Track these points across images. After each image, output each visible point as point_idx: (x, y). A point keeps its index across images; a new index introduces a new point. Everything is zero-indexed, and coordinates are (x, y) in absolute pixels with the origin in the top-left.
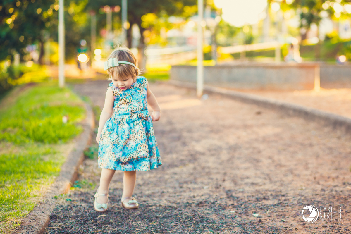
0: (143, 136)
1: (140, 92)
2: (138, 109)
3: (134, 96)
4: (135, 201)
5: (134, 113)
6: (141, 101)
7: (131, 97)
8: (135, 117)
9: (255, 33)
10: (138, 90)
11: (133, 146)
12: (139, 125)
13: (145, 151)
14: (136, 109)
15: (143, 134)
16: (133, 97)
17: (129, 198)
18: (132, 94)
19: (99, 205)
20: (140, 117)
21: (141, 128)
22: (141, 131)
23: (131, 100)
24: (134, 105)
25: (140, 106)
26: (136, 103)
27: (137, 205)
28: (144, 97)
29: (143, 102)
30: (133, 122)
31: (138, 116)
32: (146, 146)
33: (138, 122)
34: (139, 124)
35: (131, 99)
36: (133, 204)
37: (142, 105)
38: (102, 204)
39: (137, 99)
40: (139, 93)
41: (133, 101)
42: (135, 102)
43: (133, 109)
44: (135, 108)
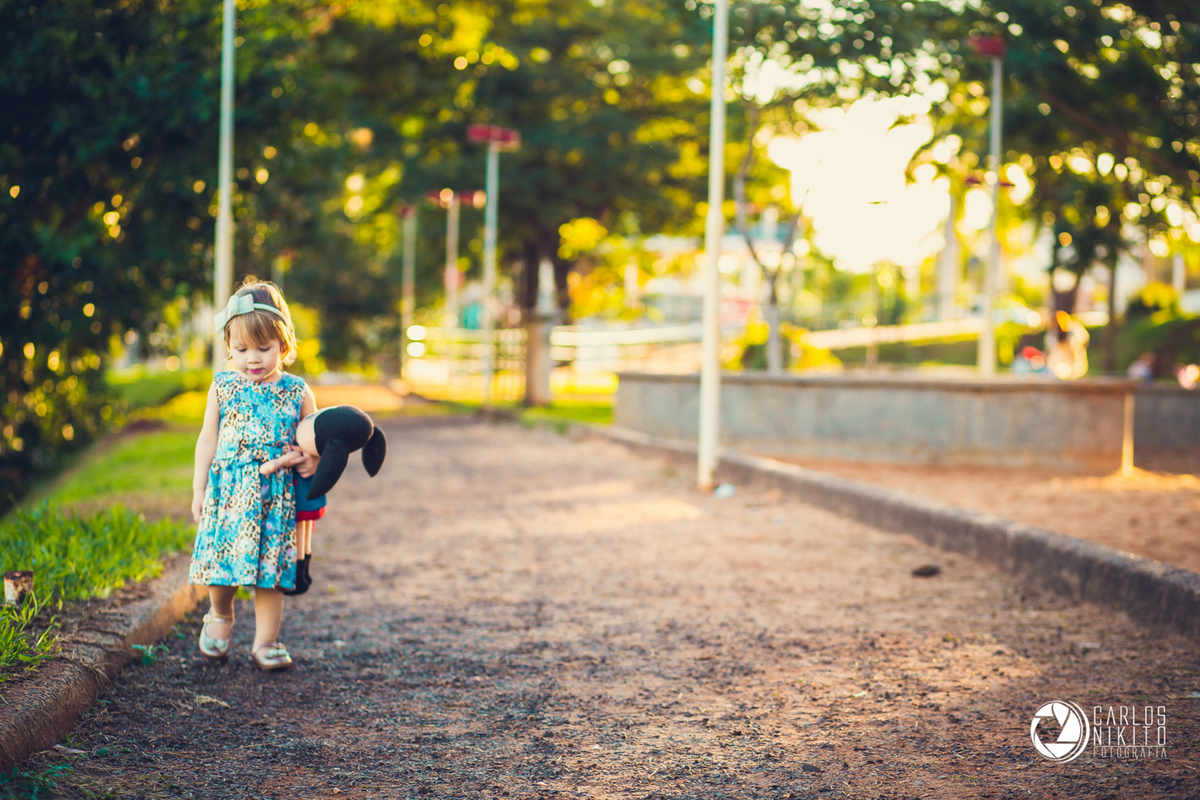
0: (252, 503)
1: (276, 404)
2: (258, 440)
3: (259, 408)
4: (282, 651)
5: (247, 446)
6: (273, 426)
7: (251, 411)
8: (246, 456)
9: (912, 291)
10: (273, 401)
11: (233, 522)
12: (251, 477)
13: (251, 539)
14: (255, 440)
15: (254, 498)
16: (255, 411)
17: (268, 645)
18: (256, 403)
19: (210, 641)
20: (258, 457)
21: (253, 484)
22: (253, 491)
23: (248, 417)
24: (252, 428)
25: (265, 436)
26: (257, 426)
27: (288, 659)
28: (284, 421)
29: (276, 429)
30: (241, 467)
31: (255, 453)
32: (254, 528)
33: (251, 468)
34: (253, 475)
35: (250, 414)
36: (278, 657)
37: (272, 434)
38: (215, 640)
39: (264, 419)
40: (274, 407)
41: (251, 419)
42: (258, 423)
43: (246, 439)
44: (252, 437)
